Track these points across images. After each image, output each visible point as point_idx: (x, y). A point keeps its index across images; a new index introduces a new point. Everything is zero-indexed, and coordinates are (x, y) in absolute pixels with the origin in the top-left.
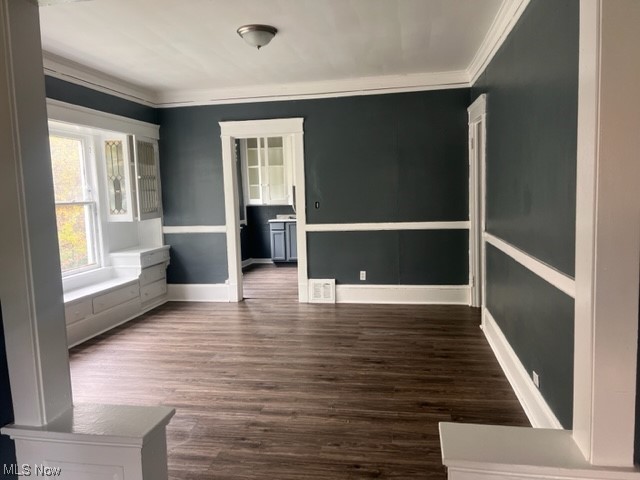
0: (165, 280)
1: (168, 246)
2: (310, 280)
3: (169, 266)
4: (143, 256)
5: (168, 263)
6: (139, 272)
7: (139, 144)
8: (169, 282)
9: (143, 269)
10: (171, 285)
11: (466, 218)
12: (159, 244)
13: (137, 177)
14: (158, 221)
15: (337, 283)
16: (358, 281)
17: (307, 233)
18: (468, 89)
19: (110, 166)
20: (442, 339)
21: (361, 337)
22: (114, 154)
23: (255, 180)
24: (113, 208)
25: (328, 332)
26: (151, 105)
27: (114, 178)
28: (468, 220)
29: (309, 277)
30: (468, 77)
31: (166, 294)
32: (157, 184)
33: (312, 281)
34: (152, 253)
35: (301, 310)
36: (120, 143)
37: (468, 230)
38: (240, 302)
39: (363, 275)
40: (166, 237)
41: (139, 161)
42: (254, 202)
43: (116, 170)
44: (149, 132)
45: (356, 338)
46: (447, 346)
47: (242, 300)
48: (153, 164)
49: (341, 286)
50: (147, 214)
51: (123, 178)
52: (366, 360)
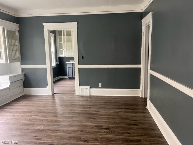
0: (23, 86)
1: (24, 73)
2: (80, 87)
3: (24, 81)
4: (10, 77)
5: (24, 80)
6: (9, 84)
7: (8, 31)
8: (24, 87)
9: (11, 83)
10: (25, 88)
11: (140, 64)
12: (20, 72)
13: (7, 45)
14: (19, 63)
15: (90, 88)
16: (98, 87)
17: (79, 68)
18: (142, 13)
20: (133, 114)
21: (99, 113)
23: (61, 48)
25: (86, 111)
28: (141, 64)
29: (79, 86)
30: (142, 7)
31: (23, 92)
32: (18, 48)
33: (81, 87)
35: (76, 99)
37: (140, 68)
38: (52, 95)
39: (100, 85)
40: (23, 70)
41: (8, 38)
42: (61, 56)
44: (14, 27)
45: (97, 114)
46: (135, 118)
47: (53, 94)
48: (16, 40)
49: (92, 89)
50: (12, 60)
52: (101, 127)
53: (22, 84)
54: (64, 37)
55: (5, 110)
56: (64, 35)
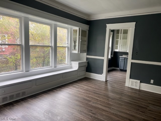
0: (86, 71)
1: (87, 61)
2: (130, 79)
4: (79, 63)
5: (87, 66)
7: (82, 31)
9: (79, 67)
10: (87, 73)
12: (85, 60)
13: (80, 40)
14: (85, 54)
15: (141, 82)
16: (149, 83)
17: (132, 63)
19: (74, 37)
22: (75, 34)
23: (117, 44)
24: (73, 49)
26: (87, 19)
27: (74, 40)
31: (85, 75)
32: (86, 43)
34: (82, 63)
35: (126, 89)
36: (77, 30)
38: (105, 81)
39: (152, 81)
40: (87, 59)
41: (81, 36)
42: (116, 50)
43: (75, 38)
44: (86, 27)
45: (147, 109)
47: (107, 81)
48: (86, 37)
49: (142, 84)
50: (82, 51)
51: (76, 40)
53: (86, 69)
54: (121, 35)
55: (73, 85)
56: (121, 33)
